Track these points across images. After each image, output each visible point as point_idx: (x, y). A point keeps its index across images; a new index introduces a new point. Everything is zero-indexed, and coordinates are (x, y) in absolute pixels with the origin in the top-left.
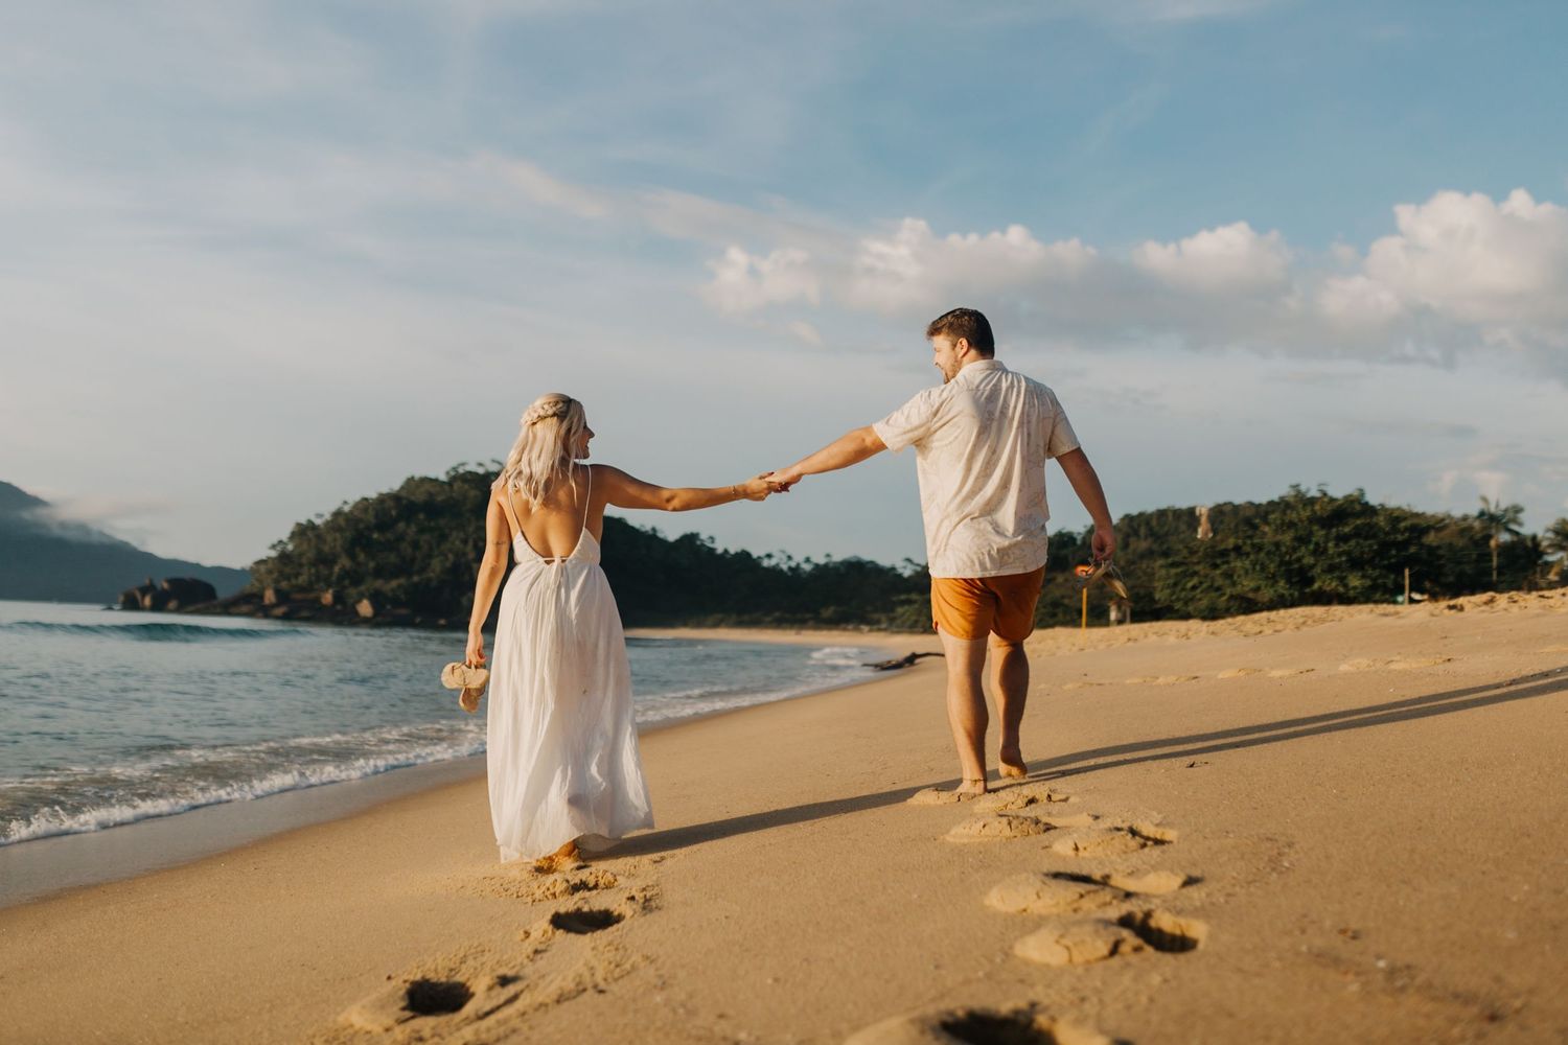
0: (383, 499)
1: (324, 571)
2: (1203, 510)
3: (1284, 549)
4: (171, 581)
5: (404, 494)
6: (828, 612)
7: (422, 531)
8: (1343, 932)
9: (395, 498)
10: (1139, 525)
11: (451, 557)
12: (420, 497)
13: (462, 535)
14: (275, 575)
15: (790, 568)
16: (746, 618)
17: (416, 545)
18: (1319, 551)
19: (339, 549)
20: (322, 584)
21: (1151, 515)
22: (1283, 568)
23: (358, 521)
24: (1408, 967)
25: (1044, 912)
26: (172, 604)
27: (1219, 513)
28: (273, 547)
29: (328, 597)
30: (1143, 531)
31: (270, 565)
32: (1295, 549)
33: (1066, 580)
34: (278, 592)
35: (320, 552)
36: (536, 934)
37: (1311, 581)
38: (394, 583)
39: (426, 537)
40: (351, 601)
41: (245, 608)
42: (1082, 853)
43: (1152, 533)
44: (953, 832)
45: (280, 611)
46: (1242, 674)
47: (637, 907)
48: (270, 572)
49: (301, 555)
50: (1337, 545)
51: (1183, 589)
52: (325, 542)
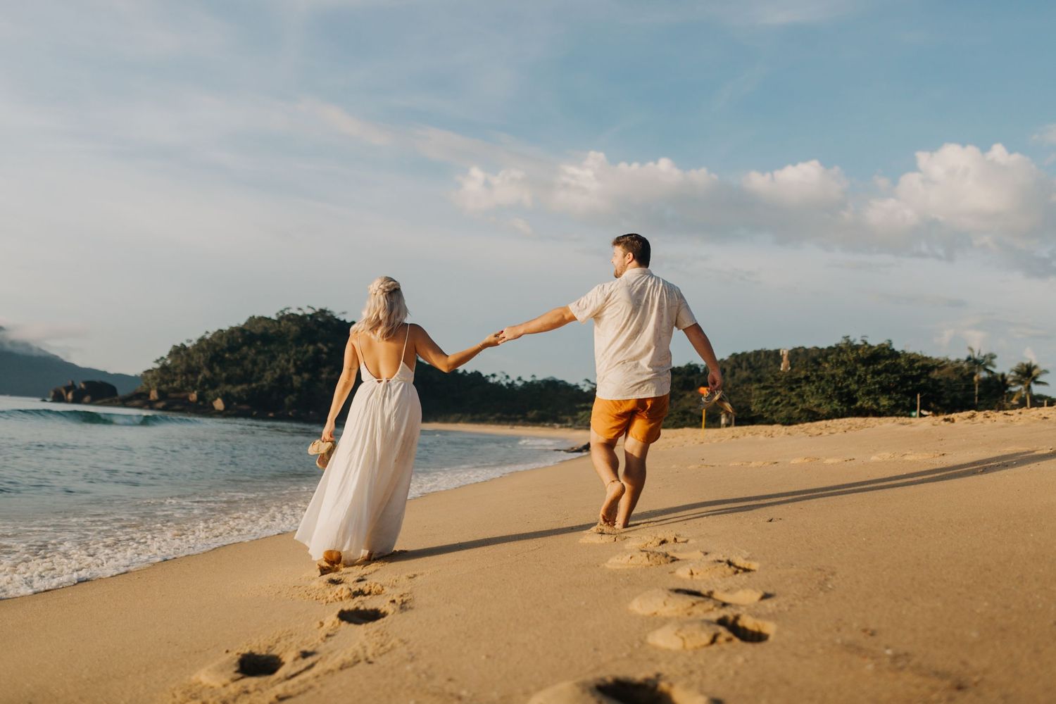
0: (232, 331)
1: (191, 379)
2: (785, 352)
3: (837, 379)
4: (85, 383)
5: (247, 328)
6: (532, 414)
7: (259, 352)
8: (865, 631)
9: (241, 330)
10: (742, 361)
11: (278, 371)
12: (258, 330)
13: (286, 356)
14: (158, 380)
15: (507, 384)
16: (477, 416)
17: (254, 363)
18: (861, 381)
19: (202, 364)
20: (190, 387)
21: (750, 354)
22: (837, 392)
23: (216, 345)
24: (906, 654)
25: (668, 615)
26: (87, 399)
27: (795, 354)
28: (157, 361)
29: (193, 396)
30: (744, 365)
31: (155, 374)
32: (845, 379)
33: (693, 396)
34: (159, 392)
35: (189, 365)
36: (328, 624)
37: (855, 401)
38: (239, 388)
39: (261, 357)
40: (209, 399)
41: (137, 403)
42: (695, 577)
43: (751, 367)
44: (610, 561)
45: (160, 405)
46: (806, 461)
47: (397, 608)
48: (155, 378)
49: (175, 367)
50: (873, 377)
51: (770, 404)
52: (192, 359)
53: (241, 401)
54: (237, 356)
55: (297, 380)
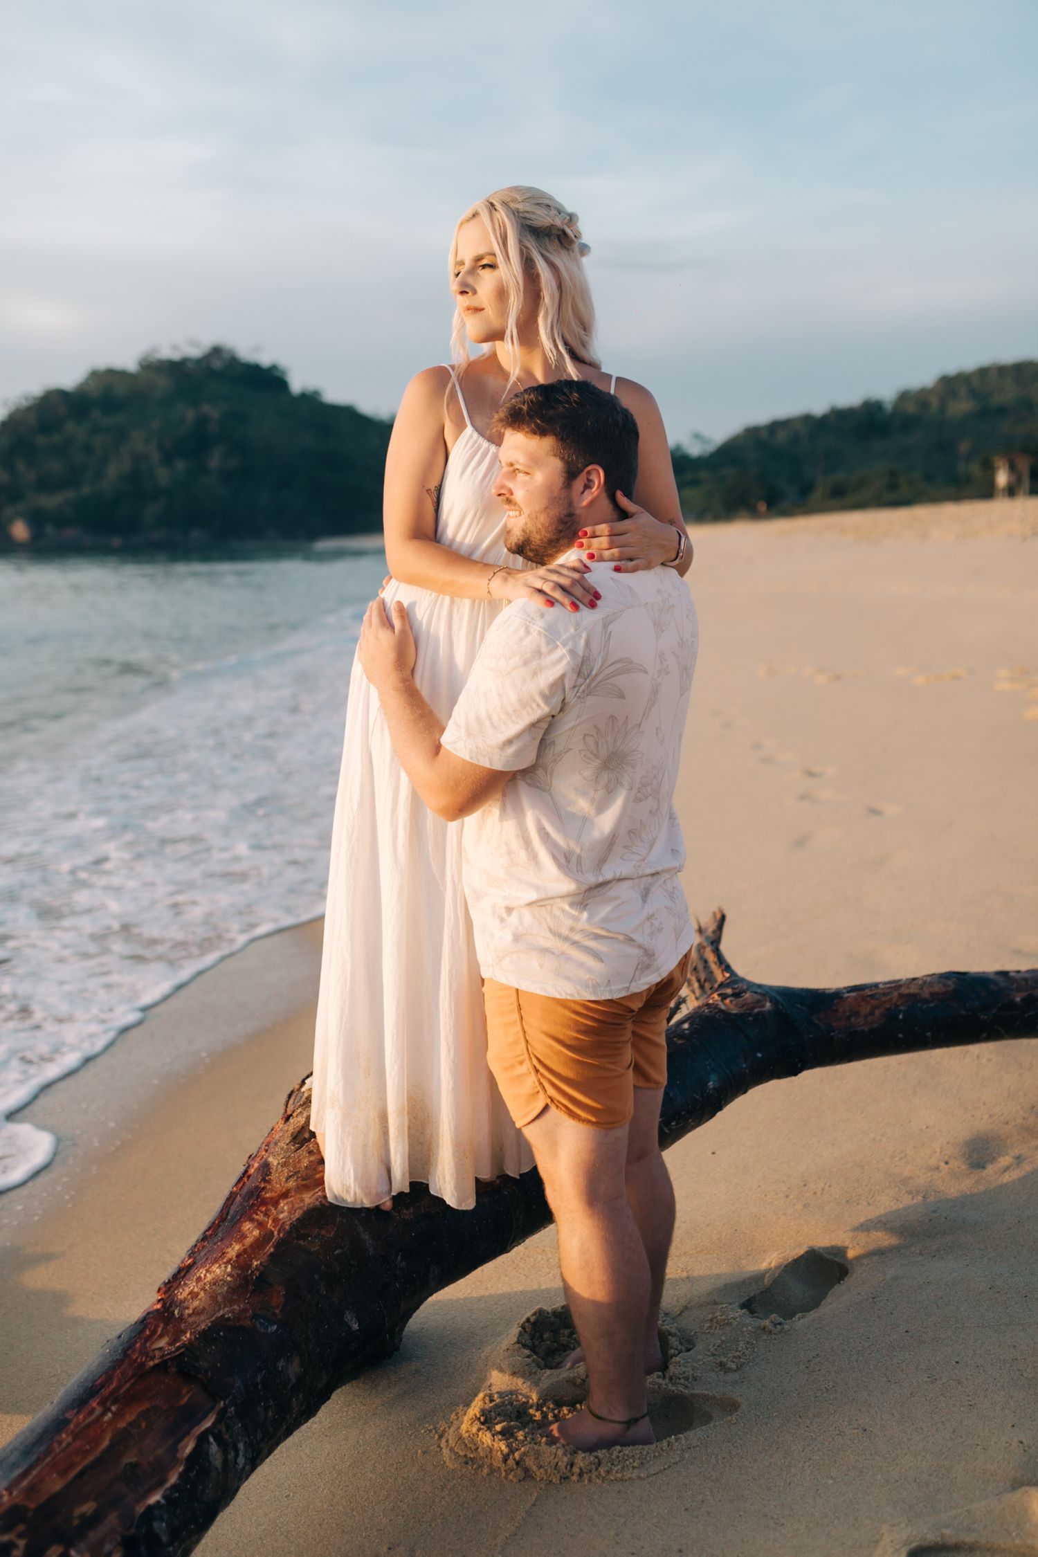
7: (95, 430)
11: (130, 460)
13: (146, 432)
17: (88, 449)
38: (60, 497)
39: (99, 439)
40: (5, 523)
53: (61, 521)
54: (56, 439)
55: (163, 475)
